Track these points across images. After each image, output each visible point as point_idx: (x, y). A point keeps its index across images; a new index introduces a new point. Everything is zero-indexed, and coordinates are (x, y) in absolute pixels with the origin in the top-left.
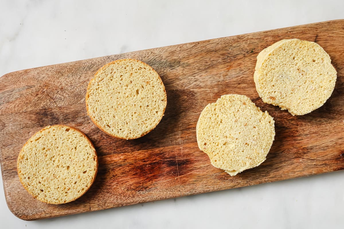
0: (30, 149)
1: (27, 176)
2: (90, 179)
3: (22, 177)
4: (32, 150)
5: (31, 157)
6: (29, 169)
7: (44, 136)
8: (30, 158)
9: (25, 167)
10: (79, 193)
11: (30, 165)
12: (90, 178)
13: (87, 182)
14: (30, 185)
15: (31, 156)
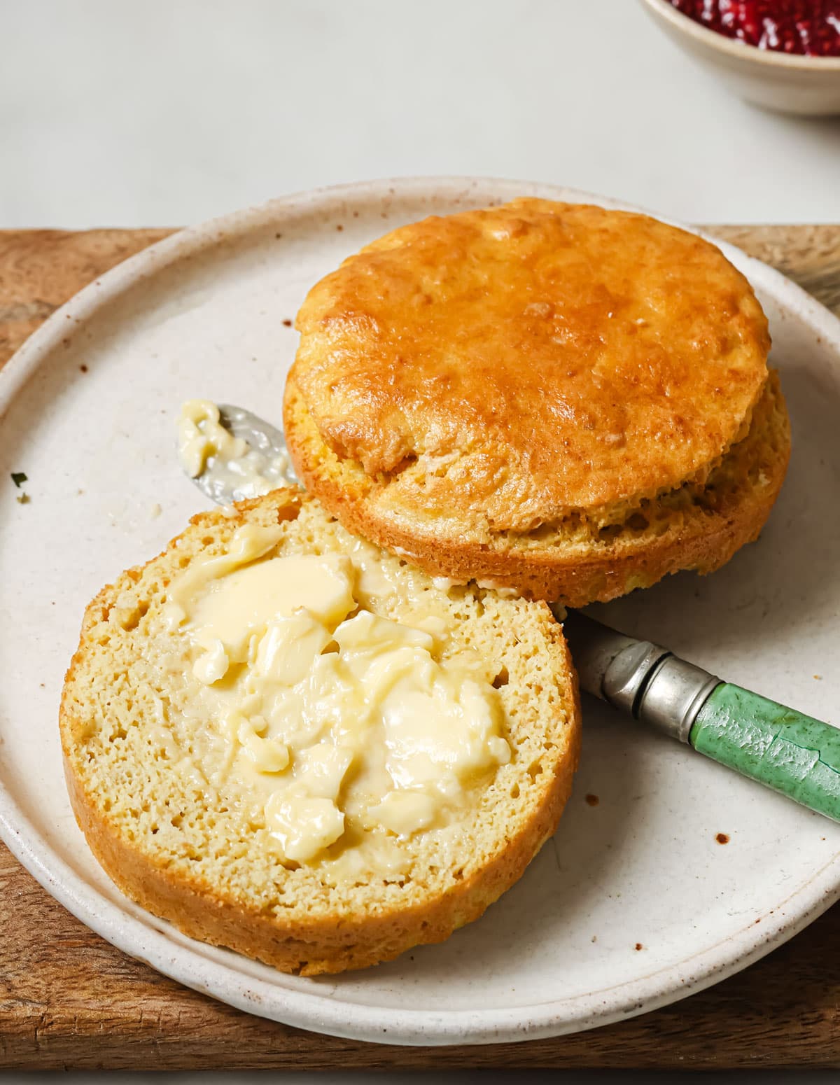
0: (111, 678)
1: (161, 812)
2: (551, 700)
3: (132, 827)
4: (127, 679)
5: (141, 714)
6: (155, 779)
7: (162, 591)
8: (135, 724)
9: (129, 775)
10: (522, 799)
11: (151, 759)
12: (544, 697)
13: (543, 722)
14: (198, 859)
15: (134, 710)
